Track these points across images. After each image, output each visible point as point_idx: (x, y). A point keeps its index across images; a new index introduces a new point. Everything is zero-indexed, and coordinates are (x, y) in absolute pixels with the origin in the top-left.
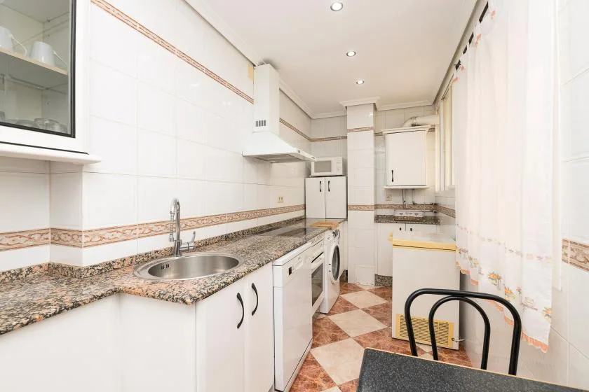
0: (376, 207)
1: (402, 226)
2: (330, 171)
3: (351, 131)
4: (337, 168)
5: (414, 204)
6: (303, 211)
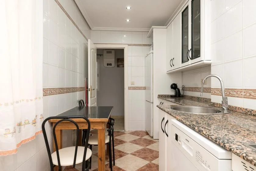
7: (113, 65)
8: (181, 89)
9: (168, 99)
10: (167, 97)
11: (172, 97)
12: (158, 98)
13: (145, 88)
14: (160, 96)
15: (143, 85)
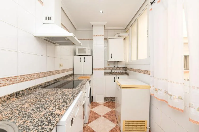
0: (105, 68)
1: (115, 76)
2: (85, 53)
3: (94, 36)
4: (88, 52)
5: (118, 67)
6: (72, 71)
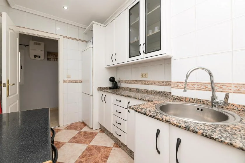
7: (42, 57)
8: (117, 81)
9: (107, 91)
10: (106, 89)
11: (110, 88)
12: (98, 90)
13: (81, 81)
14: (100, 89)
15: (80, 78)
